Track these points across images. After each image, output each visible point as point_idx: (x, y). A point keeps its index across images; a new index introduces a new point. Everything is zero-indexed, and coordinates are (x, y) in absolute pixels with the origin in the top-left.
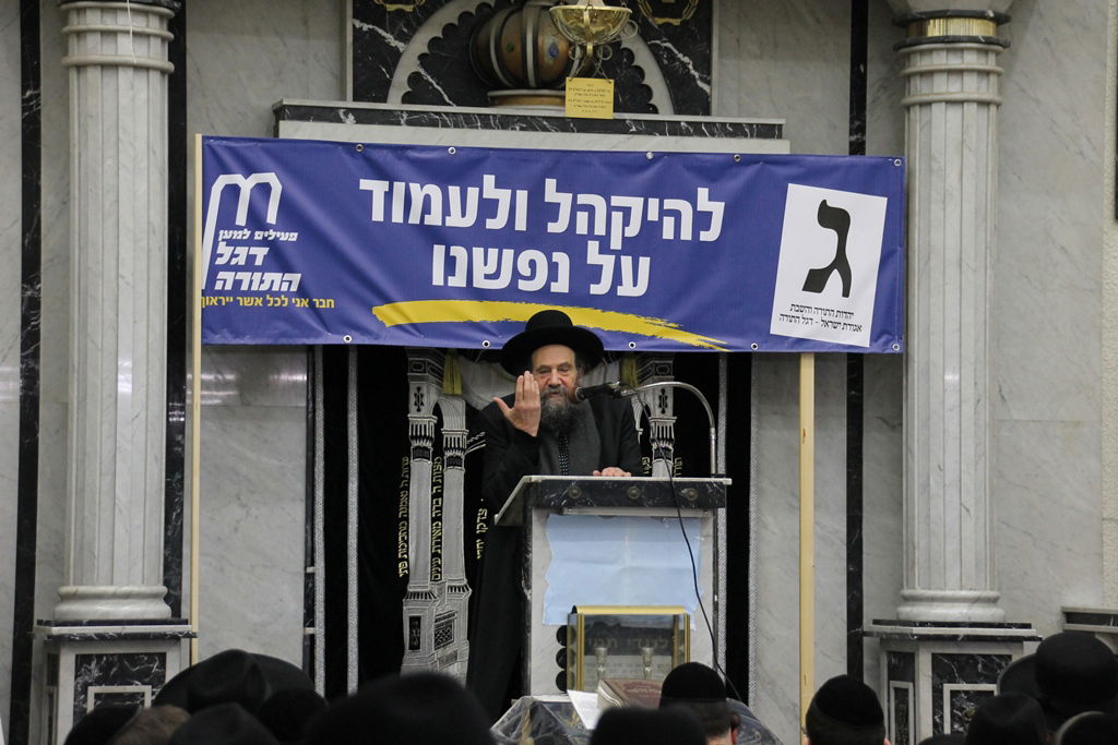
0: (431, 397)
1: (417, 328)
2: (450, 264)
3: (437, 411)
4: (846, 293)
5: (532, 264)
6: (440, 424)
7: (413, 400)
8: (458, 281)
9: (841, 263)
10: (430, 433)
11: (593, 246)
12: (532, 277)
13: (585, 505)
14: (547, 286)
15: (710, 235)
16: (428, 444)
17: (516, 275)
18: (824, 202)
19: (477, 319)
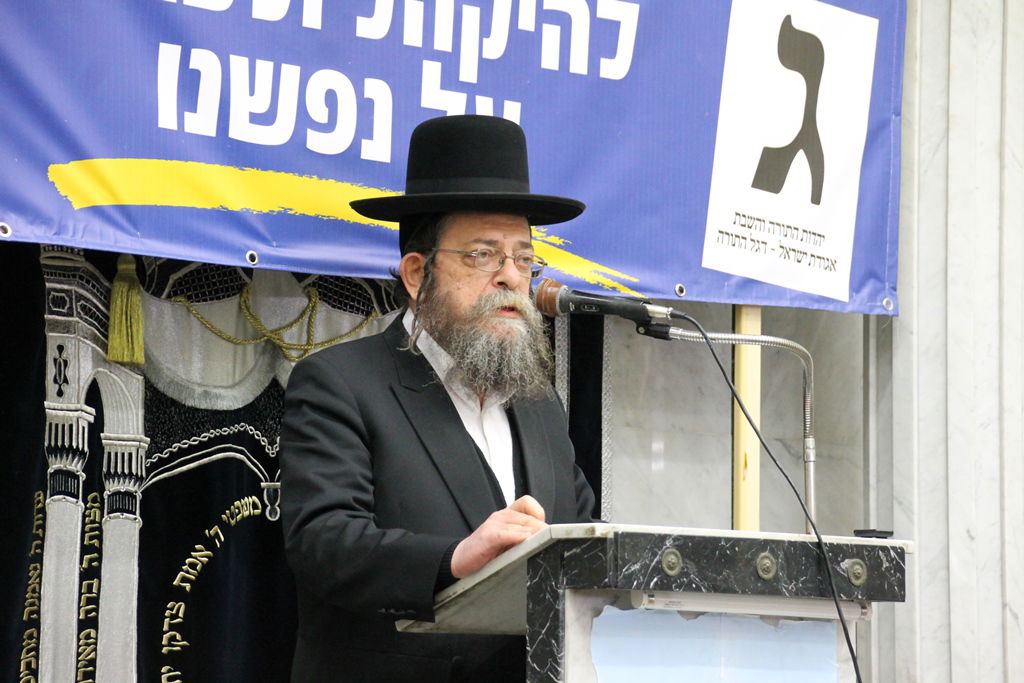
0: (83, 368)
1: (129, 216)
2: (189, 82)
3: (94, 396)
4: (816, 198)
5: (331, 98)
6: (97, 427)
7: (51, 371)
8: (201, 122)
9: (808, 139)
10: (81, 442)
11: (431, 71)
12: (329, 126)
13: (688, 587)
14: (355, 148)
15: (615, 68)
16: (76, 466)
17: (303, 120)
18: (788, 20)
19: (235, 205)
